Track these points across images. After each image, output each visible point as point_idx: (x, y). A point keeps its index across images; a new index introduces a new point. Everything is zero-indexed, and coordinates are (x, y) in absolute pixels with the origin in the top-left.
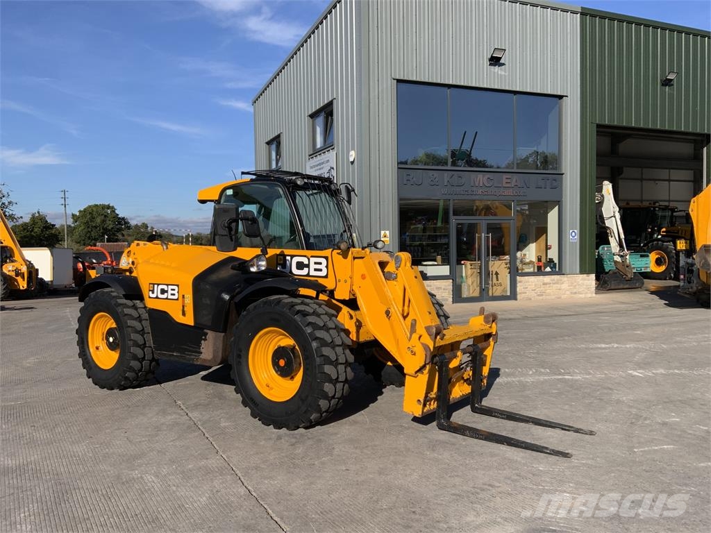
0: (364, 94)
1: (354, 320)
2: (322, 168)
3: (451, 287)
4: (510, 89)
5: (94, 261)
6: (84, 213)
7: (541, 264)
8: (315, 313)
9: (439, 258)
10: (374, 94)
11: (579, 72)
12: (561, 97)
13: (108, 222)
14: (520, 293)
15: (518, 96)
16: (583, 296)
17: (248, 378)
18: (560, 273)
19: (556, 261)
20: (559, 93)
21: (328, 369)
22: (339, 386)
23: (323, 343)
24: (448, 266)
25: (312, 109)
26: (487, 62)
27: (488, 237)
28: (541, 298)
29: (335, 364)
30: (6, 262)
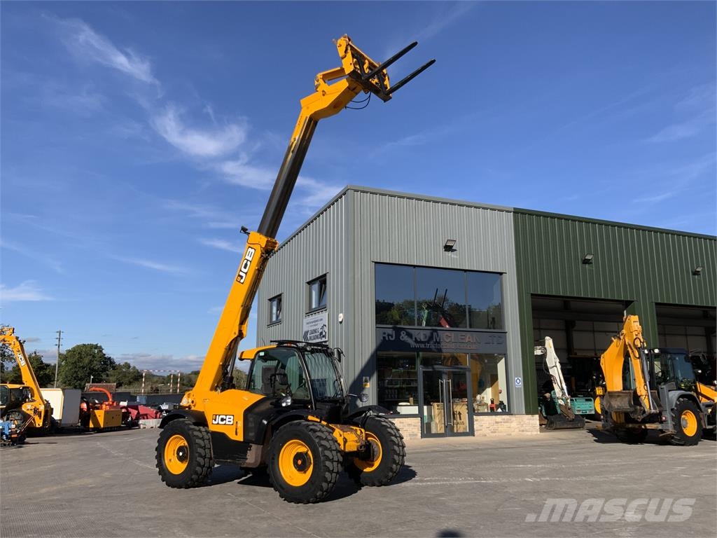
0: (351, 275)
1: (342, 437)
2: (317, 325)
3: (420, 424)
4: (461, 268)
5: (97, 402)
6: (72, 352)
7: (493, 406)
8: (320, 431)
9: (411, 399)
10: (358, 276)
11: (514, 255)
12: (501, 274)
13: (95, 362)
14: (477, 430)
15: (468, 272)
16: (529, 433)
17: (278, 474)
18: (509, 413)
19: (506, 403)
20: (499, 271)
21: (328, 463)
22: (334, 475)
23: (325, 448)
24: (417, 407)
25: (309, 278)
26: (442, 249)
27: (449, 383)
28: (494, 434)
29: (332, 461)
30: (26, 402)
